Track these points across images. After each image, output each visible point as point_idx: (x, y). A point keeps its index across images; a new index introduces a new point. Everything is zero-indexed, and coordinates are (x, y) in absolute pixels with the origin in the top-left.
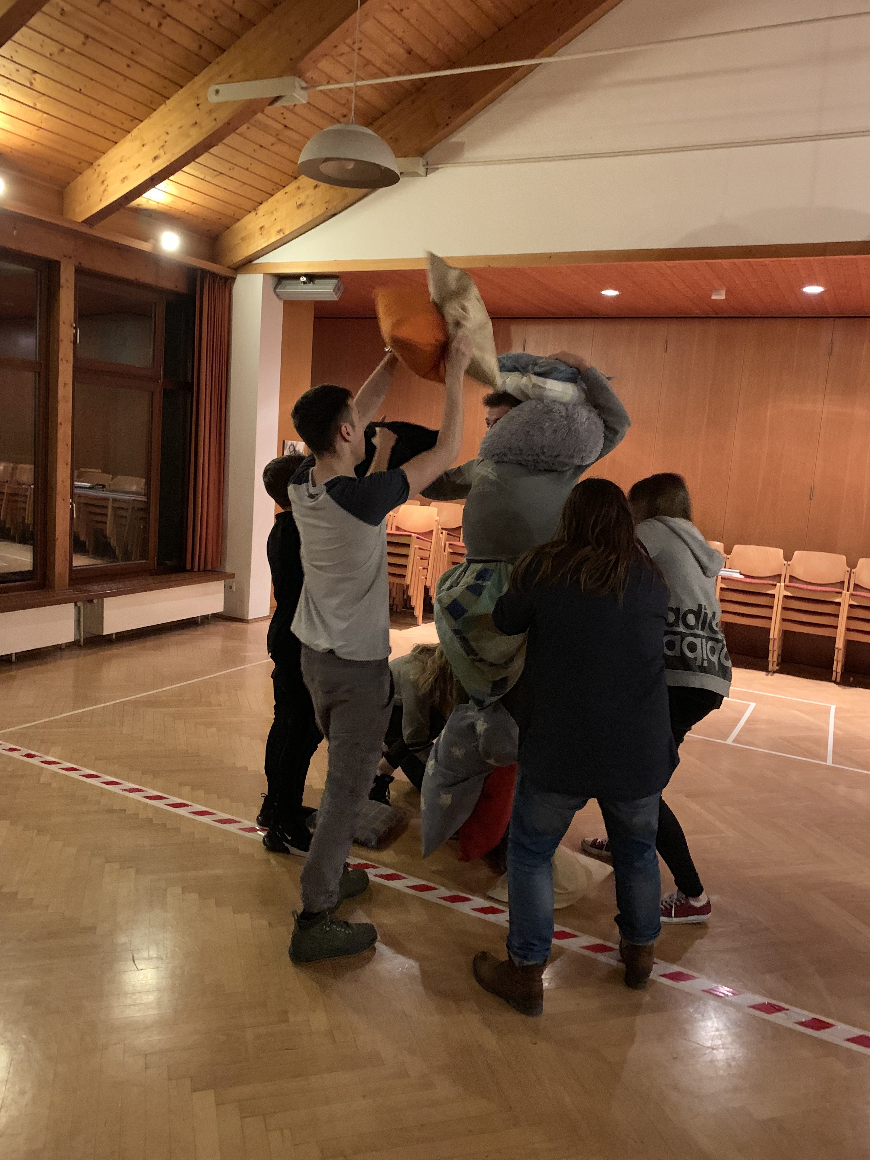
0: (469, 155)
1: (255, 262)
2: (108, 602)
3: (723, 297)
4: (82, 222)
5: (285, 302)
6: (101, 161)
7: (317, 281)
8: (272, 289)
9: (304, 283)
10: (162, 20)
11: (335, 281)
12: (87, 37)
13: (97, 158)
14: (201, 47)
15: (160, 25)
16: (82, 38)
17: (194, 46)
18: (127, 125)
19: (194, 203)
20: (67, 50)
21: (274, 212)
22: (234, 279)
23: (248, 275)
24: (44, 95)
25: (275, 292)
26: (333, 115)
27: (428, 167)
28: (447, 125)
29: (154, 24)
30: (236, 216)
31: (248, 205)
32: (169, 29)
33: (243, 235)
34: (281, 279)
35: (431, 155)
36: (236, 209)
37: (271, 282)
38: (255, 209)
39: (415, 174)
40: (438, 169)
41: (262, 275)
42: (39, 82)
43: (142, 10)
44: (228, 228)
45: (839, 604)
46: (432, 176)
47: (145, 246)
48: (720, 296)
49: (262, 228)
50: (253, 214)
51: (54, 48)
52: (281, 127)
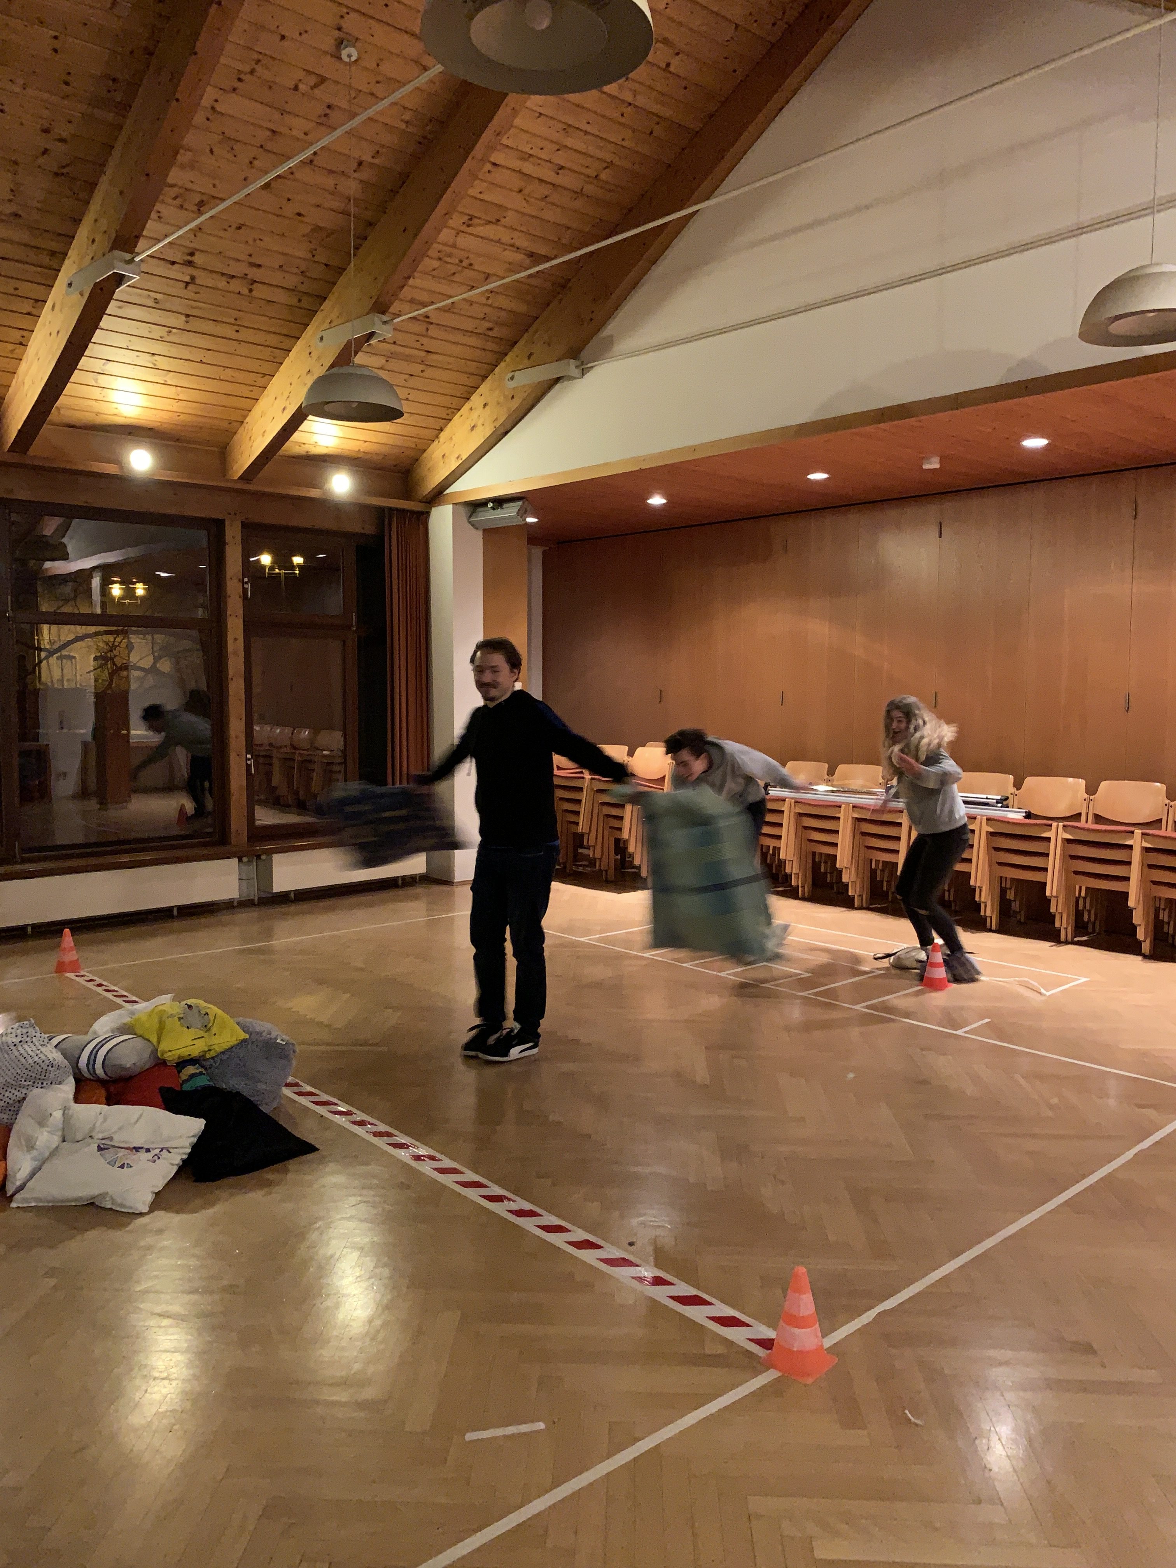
0: (620, 347)
1: (445, 493)
2: (277, 858)
3: (937, 466)
4: (238, 479)
5: (484, 530)
6: (247, 420)
7: (505, 506)
8: (465, 520)
9: (493, 508)
10: (251, 287)
11: (520, 503)
12: (187, 316)
13: (245, 417)
14: (300, 301)
15: (251, 291)
16: (183, 318)
17: (294, 301)
18: (261, 381)
19: (366, 441)
20: (174, 331)
21: (453, 437)
22: (428, 514)
23: (440, 508)
24: (170, 371)
25: (470, 522)
26: (476, 331)
27: (584, 367)
28: (591, 320)
29: (245, 291)
30: (419, 447)
31: (428, 433)
32: (260, 291)
33: (428, 466)
34: (476, 506)
35: (584, 354)
36: (416, 440)
37: (462, 511)
38: (437, 437)
39: (571, 378)
40: (592, 367)
41: (451, 505)
42: (162, 362)
43: (228, 282)
44: (417, 460)
45: (1130, 847)
46: (589, 376)
47: (314, 493)
48: (933, 464)
49: (444, 456)
50: (436, 442)
51: (163, 332)
52: (423, 354)
